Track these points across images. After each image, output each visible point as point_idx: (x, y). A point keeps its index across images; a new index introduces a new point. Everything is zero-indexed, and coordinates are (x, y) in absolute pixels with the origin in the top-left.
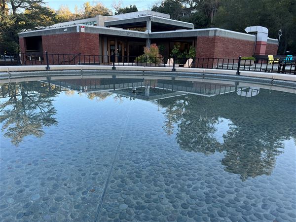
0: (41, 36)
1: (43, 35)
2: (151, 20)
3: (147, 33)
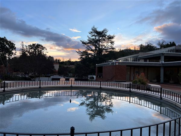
0: (102, 67)
1: (103, 66)
2: (164, 55)
3: (161, 63)
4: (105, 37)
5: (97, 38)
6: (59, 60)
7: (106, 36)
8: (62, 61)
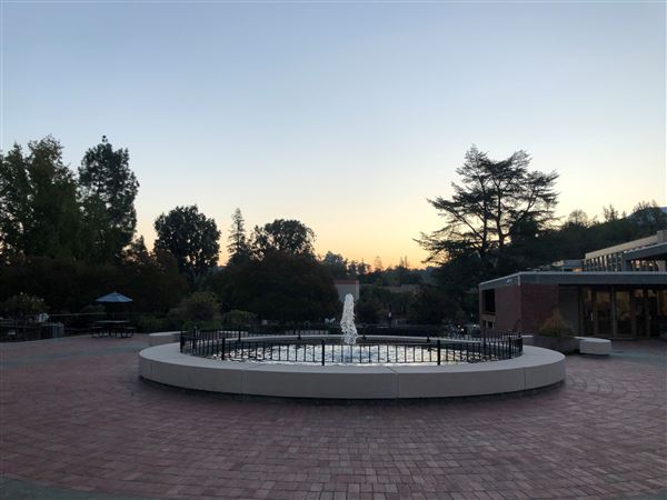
0: (493, 290)
4: (519, 176)
5: (489, 184)
6: (362, 267)
7: (525, 176)
8: (373, 270)
